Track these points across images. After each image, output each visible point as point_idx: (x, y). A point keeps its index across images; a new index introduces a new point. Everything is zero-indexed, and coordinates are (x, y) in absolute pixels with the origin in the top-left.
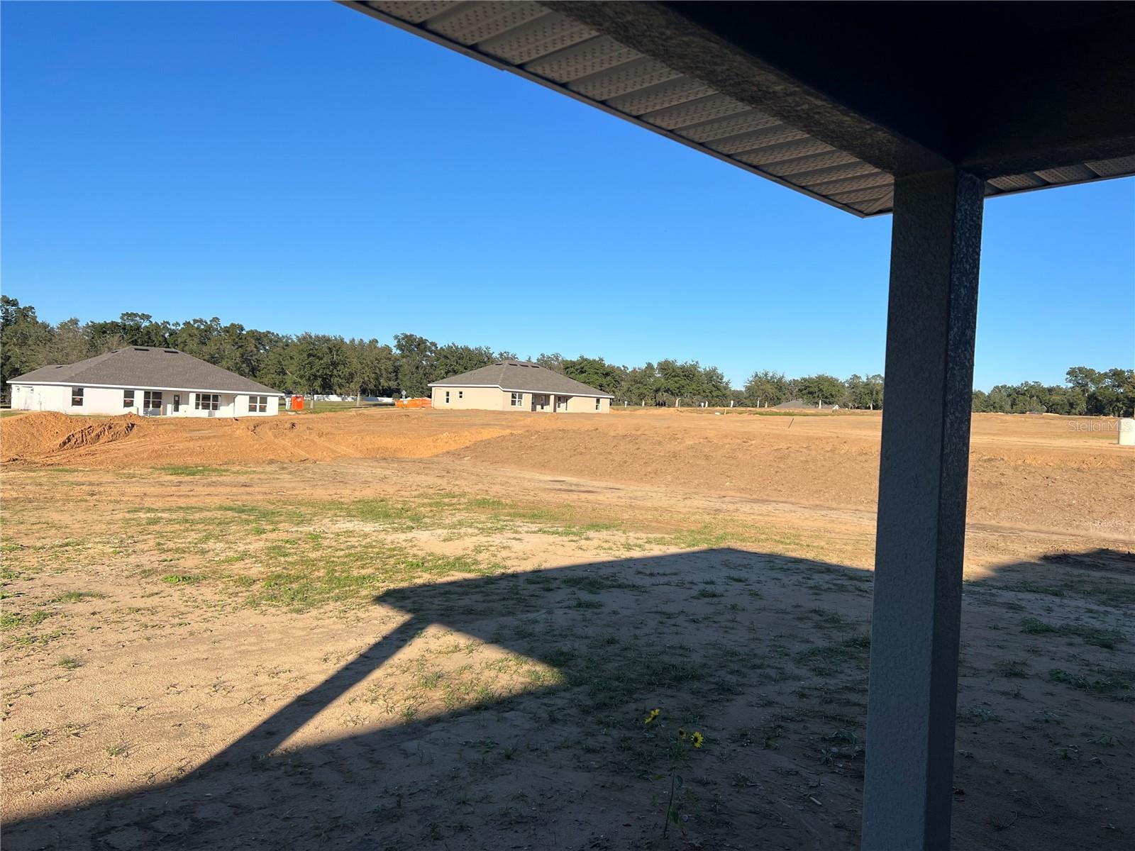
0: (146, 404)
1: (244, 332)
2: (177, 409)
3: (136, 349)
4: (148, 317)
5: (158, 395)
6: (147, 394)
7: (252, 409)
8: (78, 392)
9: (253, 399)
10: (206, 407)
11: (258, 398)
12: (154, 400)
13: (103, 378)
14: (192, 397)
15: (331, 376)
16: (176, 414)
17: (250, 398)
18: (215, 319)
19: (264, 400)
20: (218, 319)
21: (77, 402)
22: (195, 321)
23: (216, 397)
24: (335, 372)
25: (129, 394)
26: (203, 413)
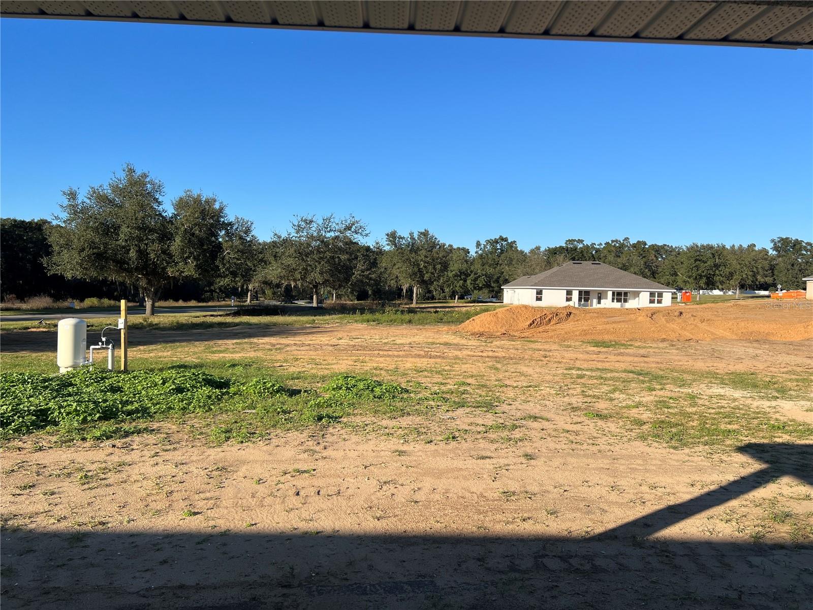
0: (580, 300)
1: (647, 246)
2: (599, 303)
3: (574, 263)
4: (581, 241)
5: (587, 293)
6: (580, 292)
7: (652, 302)
8: (539, 293)
9: (652, 294)
10: (619, 300)
11: (657, 293)
12: (585, 296)
13: (553, 283)
14: (610, 294)
15: (714, 275)
16: (599, 306)
17: (651, 294)
18: (626, 239)
19: (660, 295)
20: (628, 238)
21: (539, 299)
22: (613, 241)
23: (626, 294)
24: (717, 272)
25: (569, 293)
26: (617, 305)
